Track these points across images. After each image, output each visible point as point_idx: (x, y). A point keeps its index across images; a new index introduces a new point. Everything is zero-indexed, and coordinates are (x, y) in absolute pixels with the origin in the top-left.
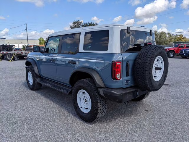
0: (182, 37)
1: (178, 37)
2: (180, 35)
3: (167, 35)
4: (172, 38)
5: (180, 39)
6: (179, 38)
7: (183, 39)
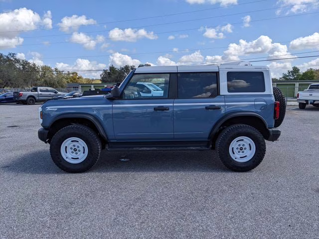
0: (77, 77)
1: (71, 75)
2: (73, 74)
3: (54, 73)
4: (63, 77)
5: (75, 79)
6: (72, 77)
7: (78, 78)
